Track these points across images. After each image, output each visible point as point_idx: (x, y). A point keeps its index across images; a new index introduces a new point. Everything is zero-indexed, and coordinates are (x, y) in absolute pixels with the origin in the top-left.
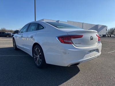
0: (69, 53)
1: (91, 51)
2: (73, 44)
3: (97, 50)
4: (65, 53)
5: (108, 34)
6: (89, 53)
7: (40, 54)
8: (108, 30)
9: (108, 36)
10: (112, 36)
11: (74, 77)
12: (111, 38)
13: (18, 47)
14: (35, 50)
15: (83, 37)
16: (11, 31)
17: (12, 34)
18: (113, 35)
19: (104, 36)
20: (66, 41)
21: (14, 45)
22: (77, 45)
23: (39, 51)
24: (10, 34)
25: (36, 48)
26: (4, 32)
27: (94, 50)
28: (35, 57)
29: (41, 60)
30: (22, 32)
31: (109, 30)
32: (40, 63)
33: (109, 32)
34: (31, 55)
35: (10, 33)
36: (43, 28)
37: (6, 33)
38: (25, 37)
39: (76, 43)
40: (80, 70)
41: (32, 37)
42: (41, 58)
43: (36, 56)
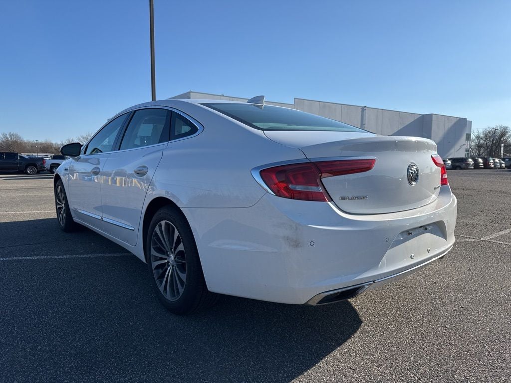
0: (312, 244)
1: (410, 233)
2: (331, 200)
3: (438, 228)
4: (296, 244)
5: (475, 153)
6: (403, 241)
7: (181, 247)
8: (473, 137)
9: (476, 166)
10: (495, 163)
11: (336, 353)
12: (488, 171)
13: (76, 220)
14: (157, 229)
15: (375, 167)
16: (46, 148)
17: (49, 161)
18: (499, 157)
19: (458, 164)
20: (299, 188)
21: (59, 210)
22: (347, 205)
23: (176, 233)
24: (42, 159)
25: (163, 223)
26: (16, 151)
27: (424, 229)
28: (155, 264)
29: (184, 277)
30: (96, 151)
31: (478, 137)
32: (181, 290)
33: (479, 147)
34: (139, 252)
35: (40, 155)
36: (194, 130)
37: (24, 155)
38: (108, 175)
39: (343, 198)
40: (362, 318)
41: (140, 173)
42: (182, 267)
43: (162, 259)
